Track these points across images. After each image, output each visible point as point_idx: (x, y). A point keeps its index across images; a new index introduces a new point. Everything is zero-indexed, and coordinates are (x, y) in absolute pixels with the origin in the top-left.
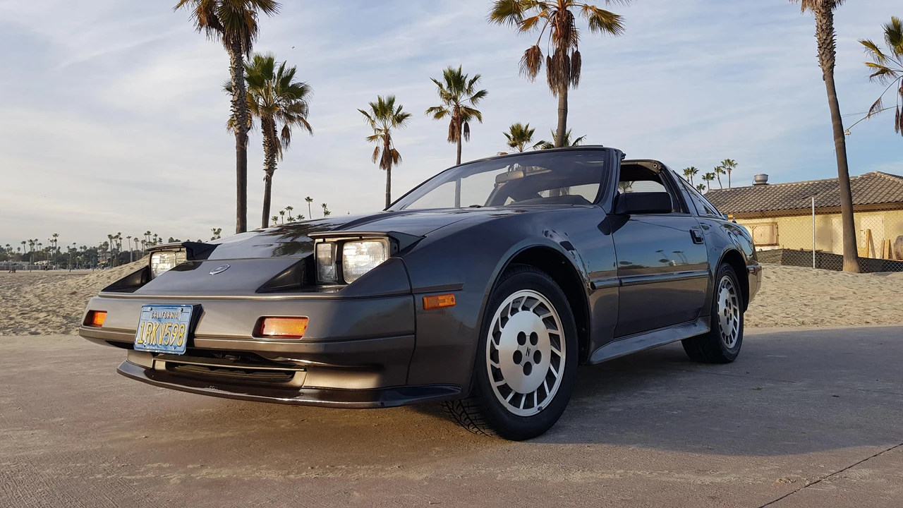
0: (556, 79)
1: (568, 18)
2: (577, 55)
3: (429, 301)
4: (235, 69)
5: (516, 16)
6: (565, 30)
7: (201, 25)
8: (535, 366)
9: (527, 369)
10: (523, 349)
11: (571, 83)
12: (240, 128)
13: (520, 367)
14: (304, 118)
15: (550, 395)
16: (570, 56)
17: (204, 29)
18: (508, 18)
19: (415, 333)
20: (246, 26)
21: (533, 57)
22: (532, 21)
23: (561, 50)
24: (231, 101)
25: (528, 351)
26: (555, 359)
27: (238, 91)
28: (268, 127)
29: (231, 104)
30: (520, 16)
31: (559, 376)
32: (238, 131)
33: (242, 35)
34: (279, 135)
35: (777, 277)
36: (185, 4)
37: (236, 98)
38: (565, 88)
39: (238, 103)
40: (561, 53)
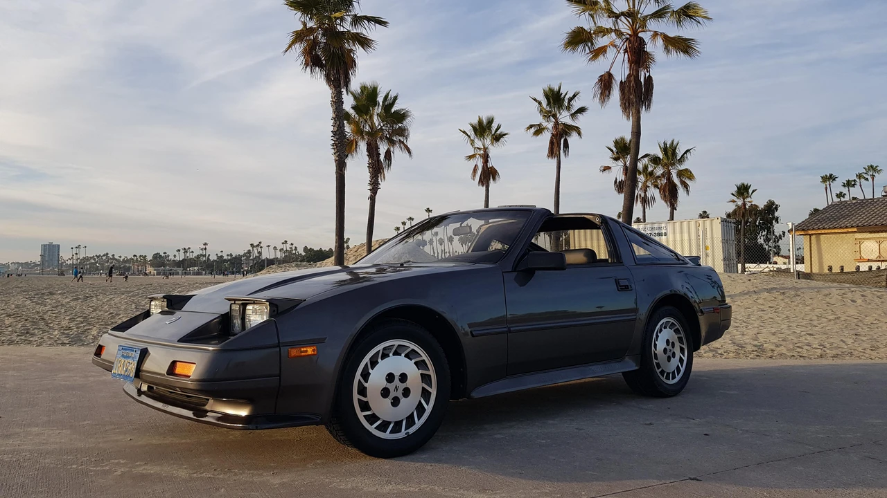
0: (627, 104)
1: (640, 44)
2: (649, 80)
3: (294, 352)
4: (335, 102)
5: (589, 44)
6: (638, 56)
7: (307, 65)
8: (403, 400)
9: (395, 402)
10: (391, 387)
11: (644, 107)
12: (339, 155)
13: (388, 401)
14: (405, 142)
15: (419, 423)
16: (642, 80)
17: (309, 69)
18: (581, 46)
19: (280, 376)
20: (345, 63)
21: (606, 83)
22: (603, 50)
23: (634, 75)
25: (397, 388)
26: (426, 394)
27: (338, 122)
28: (373, 151)
29: (331, 134)
30: (592, 44)
31: (429, 408)
32: (337, 159)
33: (341, 72)
34: (382, 158)
35: (864, 301)
36: (293, 47)
37: (336, 129)
38: (638, 113)
39: (338, 133)
40: (632, 78)
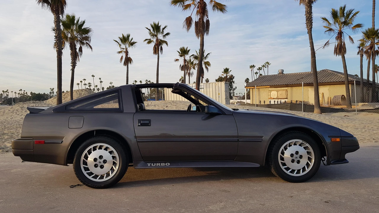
0: (199, 32)
1: (204, 5)
2: (208, 21)
4: (56, 22)
5: (182, 3)
6: (203, 10)
11: (205, 33)
12: (59, 48)
14: (89, 43)
16: (205, 21)
17: (41, 4)
18: (178, 4)
20: (61, 2)
21: (189, 21)
22: (188, 6)
23: (202, 19)
24: (55, 36)
27: (58, 32)
28: (73, 47)
29: (54, 37)
30: (184, 3)
32: (58, 50)
33: (60, 6)
34: (78, 50)
37: (57, 35)
38: (203, 36)
39: (58, 37)
40: (201, 20)
